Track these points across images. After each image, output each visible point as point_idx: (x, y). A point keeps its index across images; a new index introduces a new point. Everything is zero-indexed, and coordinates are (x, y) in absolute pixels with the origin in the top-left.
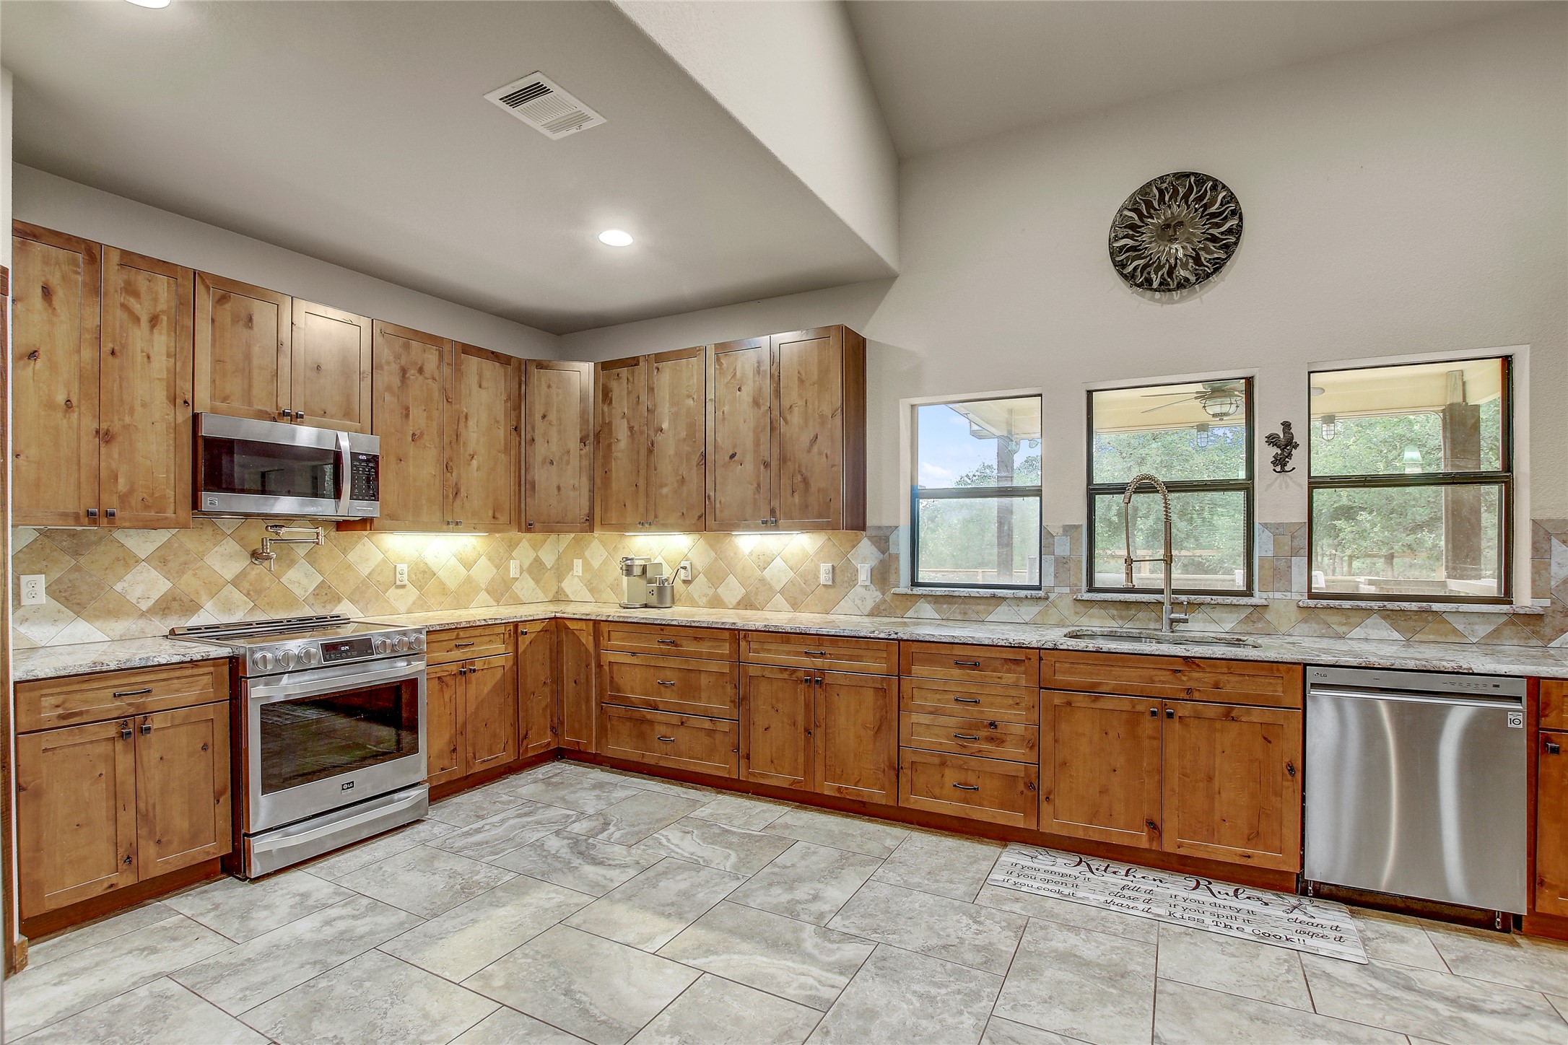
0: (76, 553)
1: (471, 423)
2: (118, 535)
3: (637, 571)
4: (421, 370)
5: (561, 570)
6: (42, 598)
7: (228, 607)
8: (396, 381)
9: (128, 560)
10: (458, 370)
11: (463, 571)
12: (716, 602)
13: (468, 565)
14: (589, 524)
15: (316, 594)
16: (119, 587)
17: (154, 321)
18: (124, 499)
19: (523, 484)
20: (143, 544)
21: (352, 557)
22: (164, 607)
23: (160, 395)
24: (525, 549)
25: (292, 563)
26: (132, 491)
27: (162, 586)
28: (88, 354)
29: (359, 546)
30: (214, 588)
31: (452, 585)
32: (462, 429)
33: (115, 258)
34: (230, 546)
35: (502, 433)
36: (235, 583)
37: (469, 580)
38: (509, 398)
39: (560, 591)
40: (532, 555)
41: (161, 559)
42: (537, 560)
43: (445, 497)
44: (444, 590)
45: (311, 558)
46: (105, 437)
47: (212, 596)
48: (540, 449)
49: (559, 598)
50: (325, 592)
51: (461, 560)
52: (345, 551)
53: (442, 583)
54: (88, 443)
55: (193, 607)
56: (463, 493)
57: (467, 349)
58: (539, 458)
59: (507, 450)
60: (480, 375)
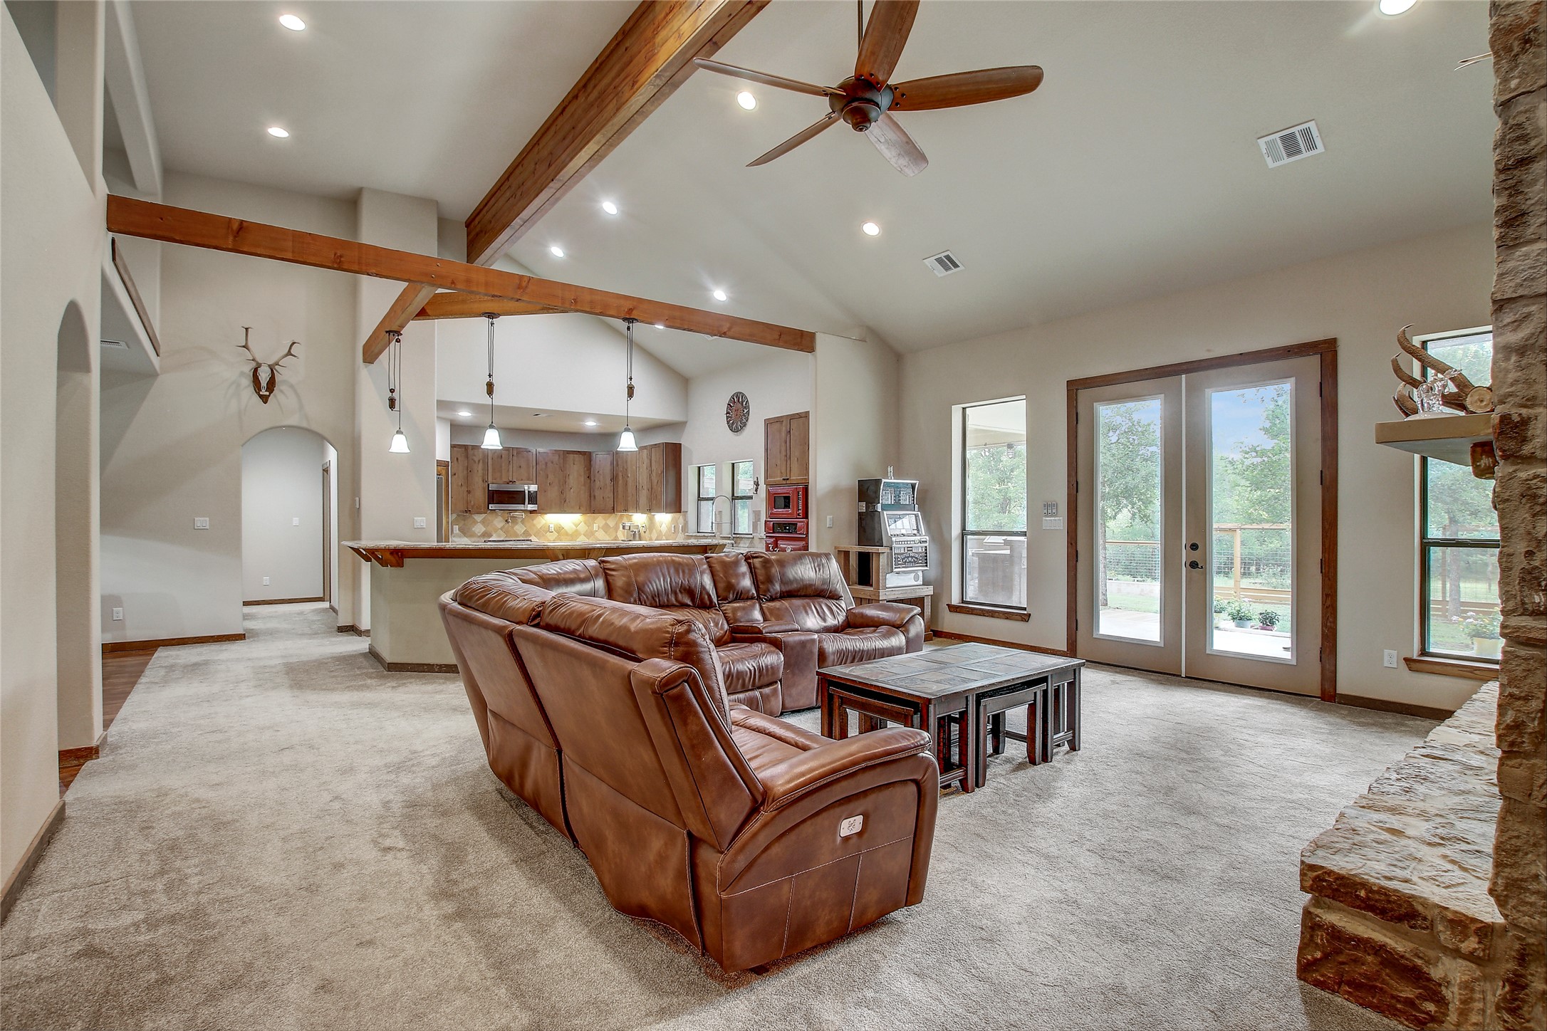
0: (464, 520)
1: (571, 477)
2: (473, 515)
3: (628, 528)
4: (552, 463)
5: (616, 529)
6: (458, 531)
7: (499, 536)
8: (544, 467)
9: (475, 522)
10: (565, 459)
11: (575, 527)
12: (651, 539)
13: (576, 526)
14: (613, 510)
15: (523, 533)
16: (473, 529)
17: (479, 461)
18: (473, 507)
19: (591, 496)
20: (479, 518)
21: (535, 522)
22: (484, 535)
23: (481, 480)
24: (600, 520)
25: (517, 523)
26: (474, 505)
27: (484, 529)
28: (465, 472)
29: (537, 519)
30: (496, 530)
31: (570, 532)
32: (567, 479)
33: (470, 448)
34: (500, 518)
35: (583, 479)
36: (501, 529)
37: (576, 531)
38: (585, 467)
39: (616, 536)
40: (604, 522)
41: (483, 522)
42: (607, 525)
43: (561, 502)
44: (567, 534)
45: (523, 522)
46: (469, 492)
47: (495, 532)
48: (597, 483)
49: (616, 538)
50: (526, 533)
51: (574, 524)
52: (533, 520)
53: (567, 532)
54: (466, 493)
55: (491, 536)
56: (567, 501)
57: (569, 452)
58: (597, 487)
59: (584, 485)
60: (574, 460)
